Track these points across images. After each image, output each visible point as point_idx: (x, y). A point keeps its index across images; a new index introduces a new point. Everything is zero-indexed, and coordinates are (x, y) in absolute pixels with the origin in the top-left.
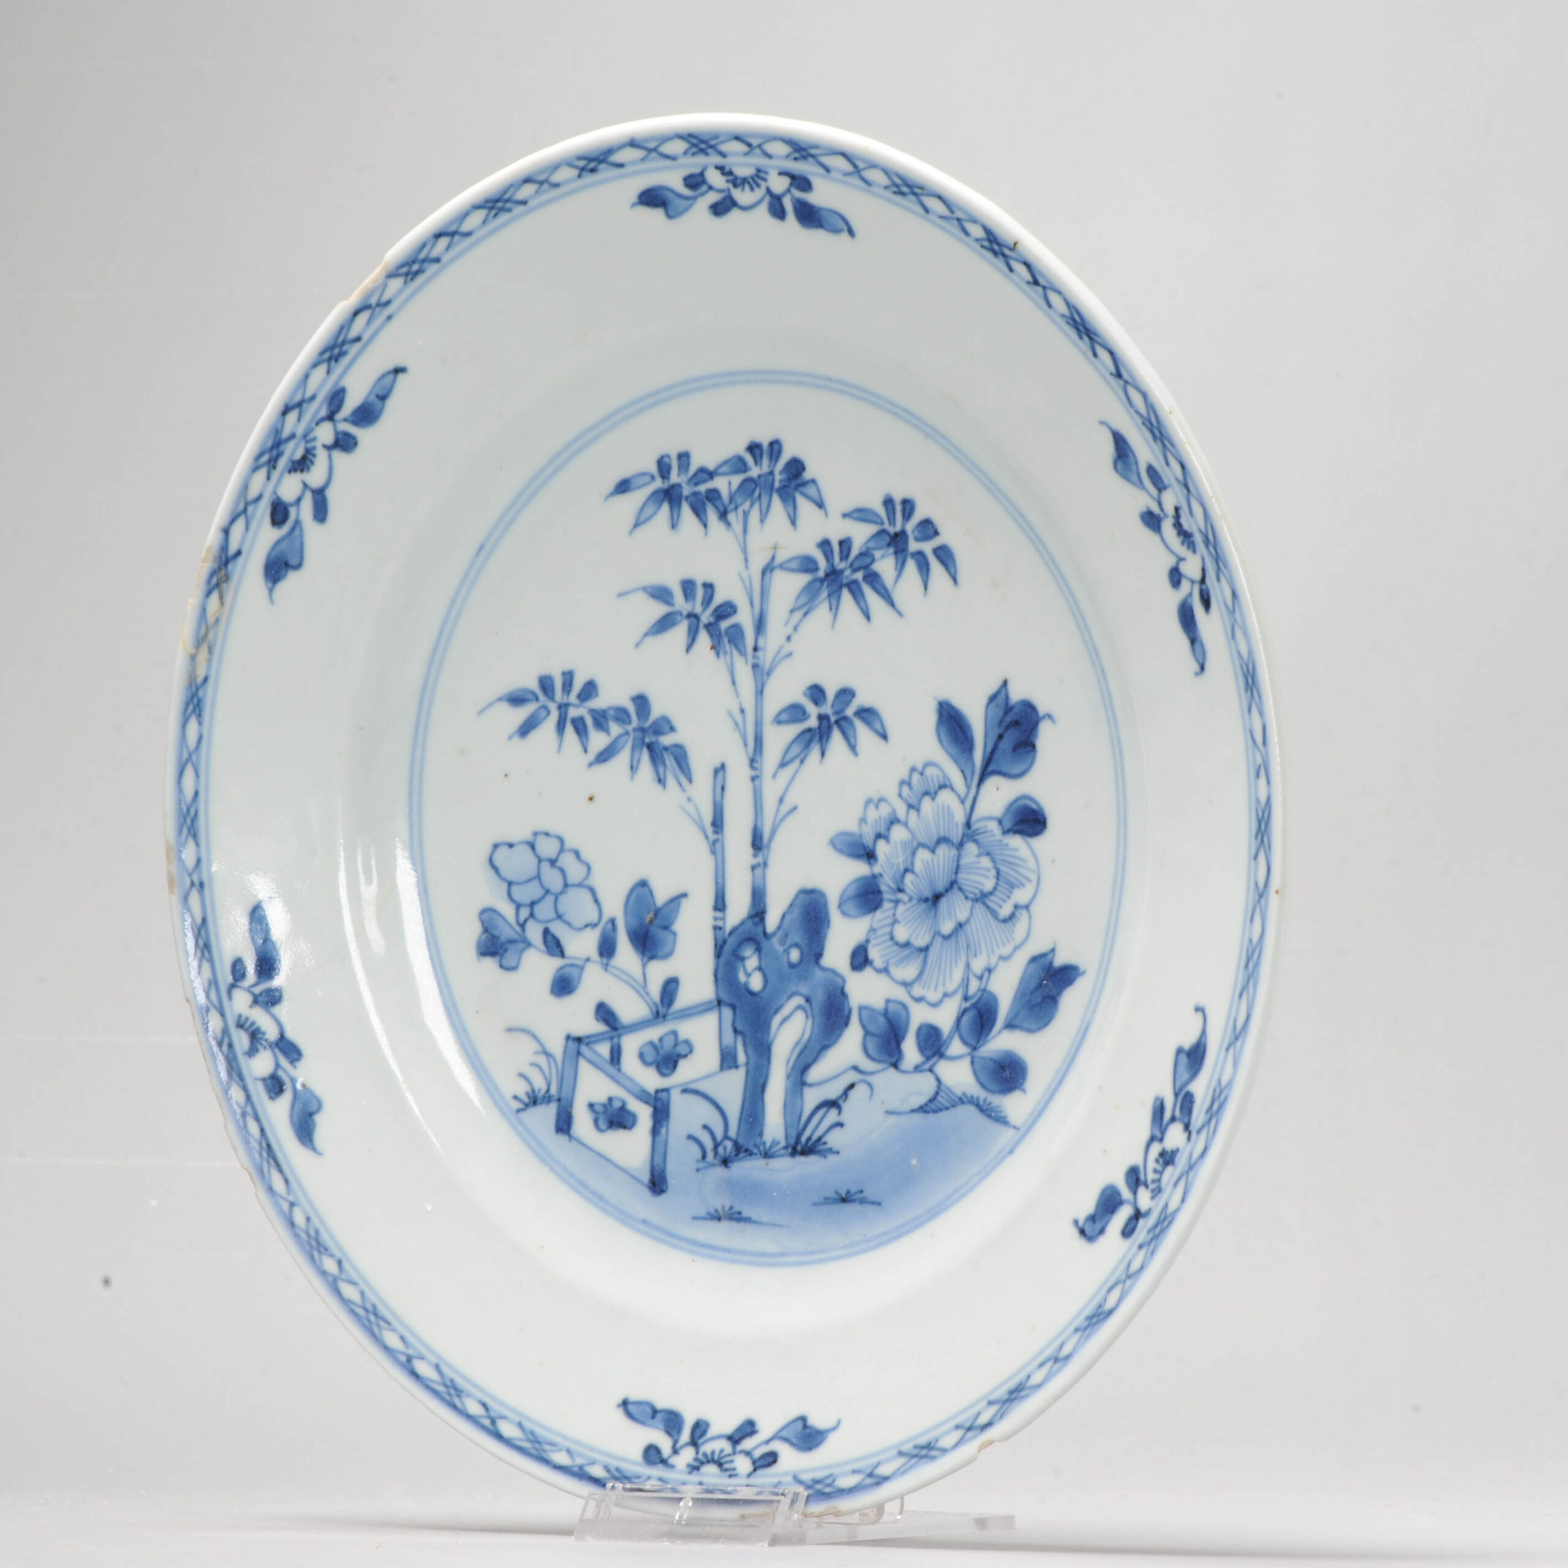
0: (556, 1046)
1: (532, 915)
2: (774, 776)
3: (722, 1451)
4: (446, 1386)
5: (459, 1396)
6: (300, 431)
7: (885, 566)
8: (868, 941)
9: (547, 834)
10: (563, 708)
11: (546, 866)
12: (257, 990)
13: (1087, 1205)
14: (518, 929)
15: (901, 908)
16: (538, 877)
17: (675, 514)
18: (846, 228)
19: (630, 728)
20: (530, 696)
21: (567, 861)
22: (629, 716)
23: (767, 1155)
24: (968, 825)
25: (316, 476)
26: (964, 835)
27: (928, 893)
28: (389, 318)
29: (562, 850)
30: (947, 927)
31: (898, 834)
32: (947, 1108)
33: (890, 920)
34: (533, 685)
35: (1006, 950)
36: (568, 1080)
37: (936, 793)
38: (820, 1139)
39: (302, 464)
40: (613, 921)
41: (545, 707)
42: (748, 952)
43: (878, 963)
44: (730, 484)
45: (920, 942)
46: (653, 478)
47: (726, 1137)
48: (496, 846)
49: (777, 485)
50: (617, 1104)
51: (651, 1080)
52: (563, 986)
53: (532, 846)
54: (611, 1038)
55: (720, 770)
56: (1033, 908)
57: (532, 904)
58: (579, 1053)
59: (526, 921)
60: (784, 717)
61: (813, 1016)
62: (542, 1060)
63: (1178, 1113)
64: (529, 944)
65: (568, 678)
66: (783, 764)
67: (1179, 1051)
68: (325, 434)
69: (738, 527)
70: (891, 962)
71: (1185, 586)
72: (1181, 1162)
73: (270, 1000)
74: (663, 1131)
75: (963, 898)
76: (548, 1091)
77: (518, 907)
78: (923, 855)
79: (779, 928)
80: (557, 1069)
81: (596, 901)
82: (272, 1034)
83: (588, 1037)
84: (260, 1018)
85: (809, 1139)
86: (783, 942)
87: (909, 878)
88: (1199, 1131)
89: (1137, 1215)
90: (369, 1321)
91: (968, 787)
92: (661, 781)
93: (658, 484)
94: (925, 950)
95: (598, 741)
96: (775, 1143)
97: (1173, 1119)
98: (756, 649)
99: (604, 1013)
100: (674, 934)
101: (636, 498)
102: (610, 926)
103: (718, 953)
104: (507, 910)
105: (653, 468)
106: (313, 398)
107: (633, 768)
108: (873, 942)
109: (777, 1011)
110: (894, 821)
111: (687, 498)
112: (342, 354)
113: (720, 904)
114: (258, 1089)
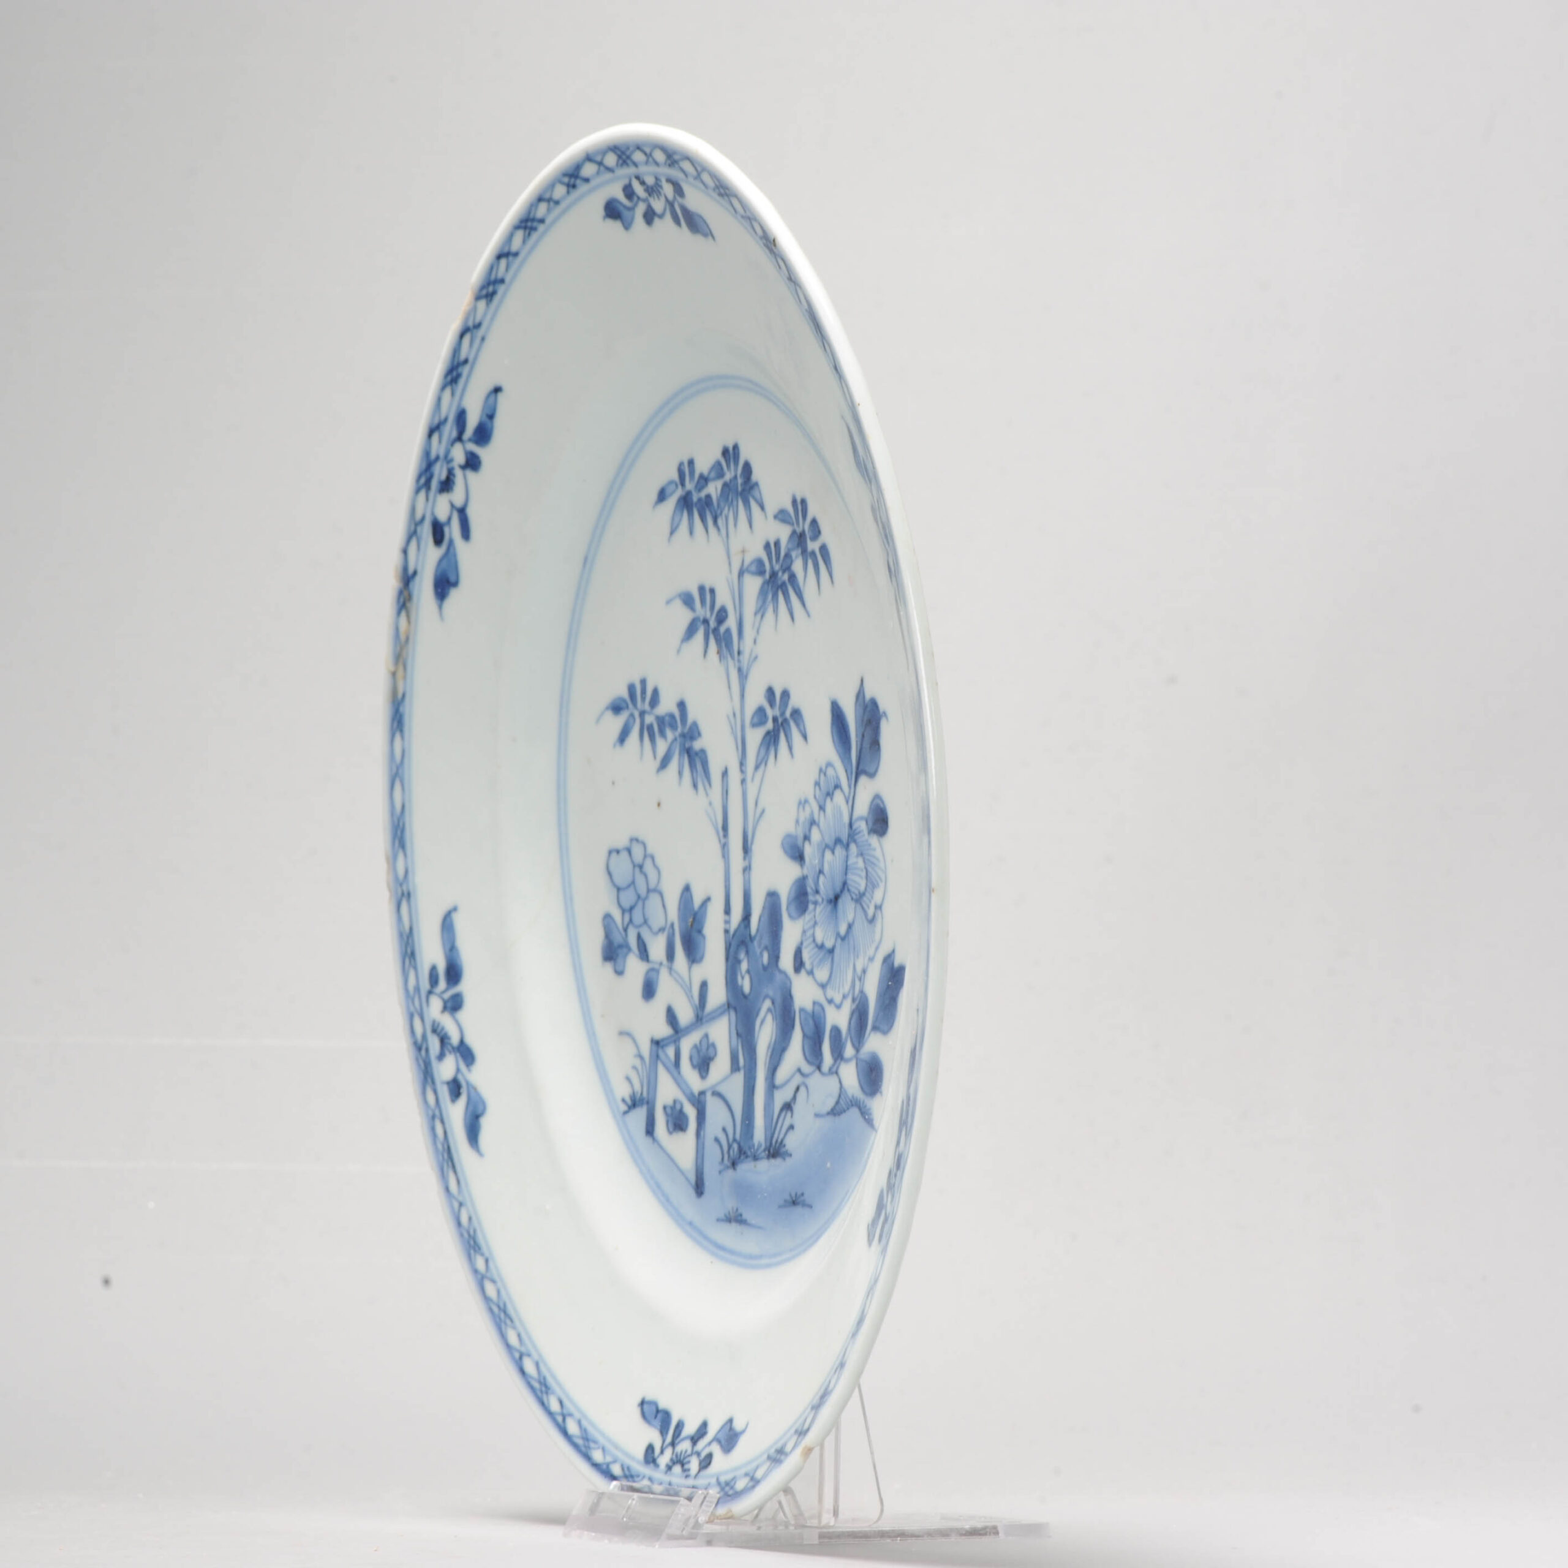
0: (646, 1048)
1: (631, 921)
2: (753, 779)
3: (686, 1451)
4: (540, 1382)
5: (547, 1393)
6: (442, 454)
7: (797, 566)
8: (802, 943)
9: (637, 840)
10: (642, 714)
11: (637, 870)
12: (447, 996)
14: (623, 933)
15: (819, 909)
16: (633, 883)
17: (691, 521)
18: (709, 232)
19: (677, 733)
20: (624, 705)
21: (648, 867)
22: (676, 722)
23: (756, 1158)
24: (851, 825)
25: (457, 496)
26: (849, 835)
27: (832, 896)
28: (483, 339)
29: (645, 856)
30: (843, 929)
31: (815, 835)
32: (845, 1111)
33: (812, 923)
34: (625, 694)
35: (871, 952)
36: (652, 1083)
37: (833, 793)
38: (782, 1141)
39: (447, 485)
40: (672, 925)
41: (632, 715)
42: (742, 955)
43: (808, 966)
44: (716, 489)
45: (829, 944)
46: (677, 485)
47: (735, 1140)
48: (610, 852)
49: (740, 489)
50: (678, 1107)
51: (695, 1082)
52: (649, 990)
53: (629, 851)
54: (675, 1042)
55: (725, 773)
56: (884, 907)
57: (631, 909)
58: (658, 1056)
59: (628, 925)
60: (756, 720)
61: (776, 1020)
62: (638, 1062)
64: (629, 949)
65: (643, 682)
66: (757, 767)
68: (458, 455)
69: (723, 531)
70: (815, 963)
73: (454, 1005)
74: (702, 1133)
75: (850, 898)
76: (642, 1094)
77: (623, 911)
78: (828, 855)
79: (758, 930)
80: (646, 1070)
81: (664, 906)
82: (455, 1040)
83: (663, 1040)
84: (447, 1023)
85: (777, 1141)
86: (759, 946)
87: (822, 878)
88: (909, 1135)
89: (886, 1220)
90: (500, 1319)
91: (850, 787)
92: (695, 786)
93: (679, 492)
94: (831, 951)
95: (662, 746)
96: (760, 1145)
98: (739, 653)
99: (671, 1017)
100: (704, 937)
101: (671, 503)
102: (671, 931)
103: (727, 959)
104: (617, 915)
105: (675, 476)
106: (446, 420)
107: (680, 773)
108: (805, 944)
109: (757, 1015)
110: (813, 823)
111: (696, 504)
112: (459, 376)
113: (727, 907)
114: (444, 1092)
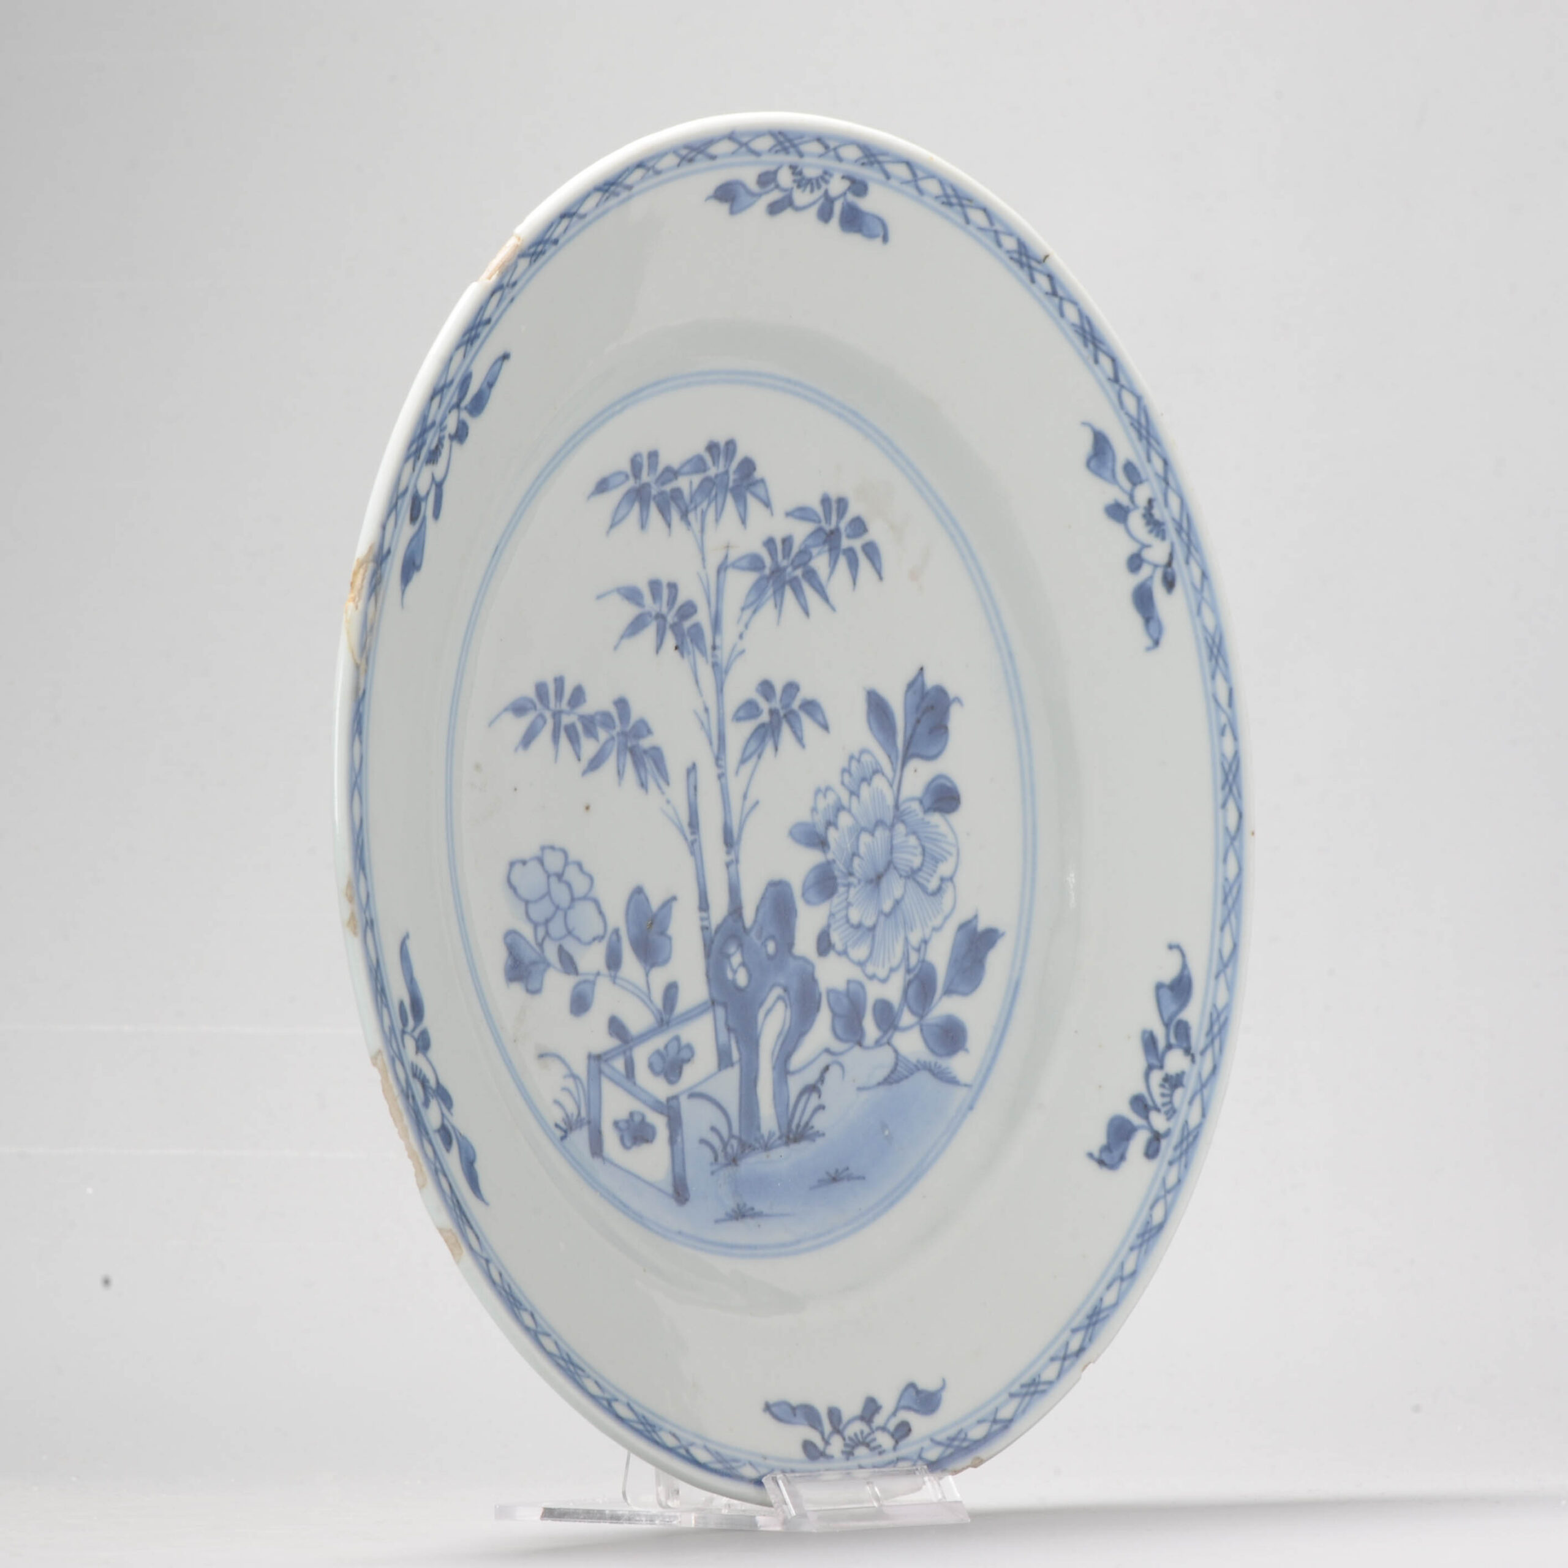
0: (581, 1068)
1: (547, 934)
2: (737, 772)
6: (438, 420)
7: (820, 563)
8: (829, 926)
9: (552, 848)
10: (557, 715)
11: (553, 880)
12: (416, 1034)
13: (1098, 1138)
14: (537, 949)
15: (853, 891)
16: (548, 893)
17: (645, 513)
18: (882, 234)
19: (614, 733)
20: (529, 705)
21: (572, 874)
22: (613, 721)
23: (767, 1148)
24: (897, 806)
25: (439, 469)
26: (895, 817)
27: (872, 875)
28: (512, 300)
29: (566, 863)
30: (887, 906)
31: (844, 820)
32: (907, 1077)
33: (844, 904)
34: (531, 693)
35: (937, 922)
36: (593, 1101)
37: (871, 779)
38: (807, 1123)
39: (433, 457)
40: (616, 932)
41: (541, 716)
42: (732, 949)
43: (839, 946)
44: (691, 483)
45: (869, 922)
46: (627, 477)
47: (731, 1136)
48: (512, 864)
49: (731, 484)
50: (637, 1118)
51: (660, 1089)
52: (580, 1004)
53: (541, 861)
54: (624, 1052)
55: (692, 770)
56: (956, 879)
57: (547, 922)
58: (600, 1072)
59: (543, 939)
60: (742, 714)
61: (791, 1006)
62: (570, 1083)
63: (1173, 1040)
64: (548, 965)
65: (559, 682)
66: (743, 761)
67: (1159, 987)
68: (451, 425)
69: (696, 526)
70: (849, 944)
71: (1145, 571)
72: (1191, 1083)
73: (423, 1044)
74: (679, 1139)
75: (897, 875)
76: (579, 1114)
77: (536, 926)
78: (865, 838)
79: (755, 921)
80: (584, 1090)
81: (601, 913)
82: (432, 1083)
83: (606, 1053)
84: (423, 1064)
85: (798, 1125)
86: (759, 937)
87: (857, 861)
88: (1203, 1053)
89: (1157, 1138)
90: (571, 1371)
91: (894, 771)
92: (643, 785)
93: (631, 483)
94: (873, 929)
95: (589, 748)
97: (1169, 1047)
98: (714, 648)
99: (616, 1026)
100: (670, 938)
101: (614, 496)
102: (614, 938)
103: (708, 954)
104: (527, 931)
105: (626, 466)
106: (452, 382)
107: (620, 774)
108: (833, 927)
109: (761, 1004)
110: (839, 808)
111: (655, 498)
112: (477, 336)
113: (704, 905)
114: (437, 1140)
